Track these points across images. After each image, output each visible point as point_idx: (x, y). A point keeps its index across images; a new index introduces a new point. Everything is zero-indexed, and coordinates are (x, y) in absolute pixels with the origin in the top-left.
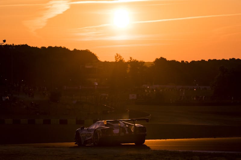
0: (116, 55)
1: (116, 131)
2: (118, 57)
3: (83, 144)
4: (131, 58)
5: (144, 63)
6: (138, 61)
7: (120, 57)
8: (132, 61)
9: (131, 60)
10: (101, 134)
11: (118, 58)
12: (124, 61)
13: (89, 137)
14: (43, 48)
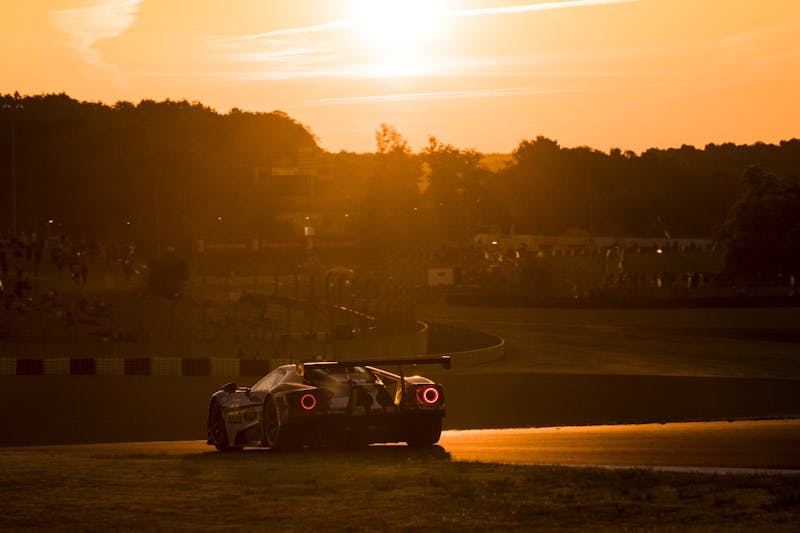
0: (381, 130)
2: (386, 138)
3: (232, 444)
4: (432, 140)
5: (478, 156)
6: (456, 152)
7: (395, 136)
8: (436, 149)
9: (432, 148)
11: (387, 141)
12: (409, 151)
14: (124, 106)
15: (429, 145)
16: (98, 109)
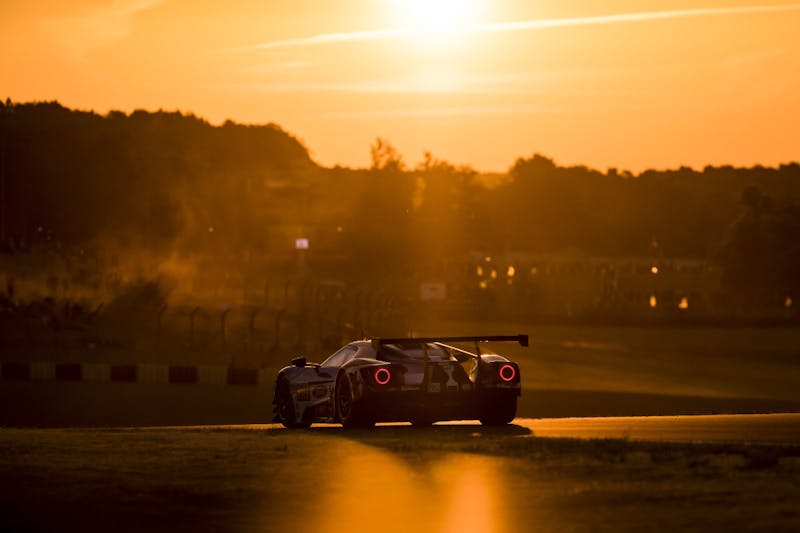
0: (376, 145)
1: (414, 378)
2: (381, 152)
3: (299, 421)
4: (428, 155)
5: (474, 173)
6: (451, 168)
7: (389, 150)
8: (431, 164)
9: (427, 164)
10: (360, 387)
11: (382, 156)
12: (403, 165)
13: (320, 396)
14: (117, 115)
15: (423, 159)
16: (90, 117)
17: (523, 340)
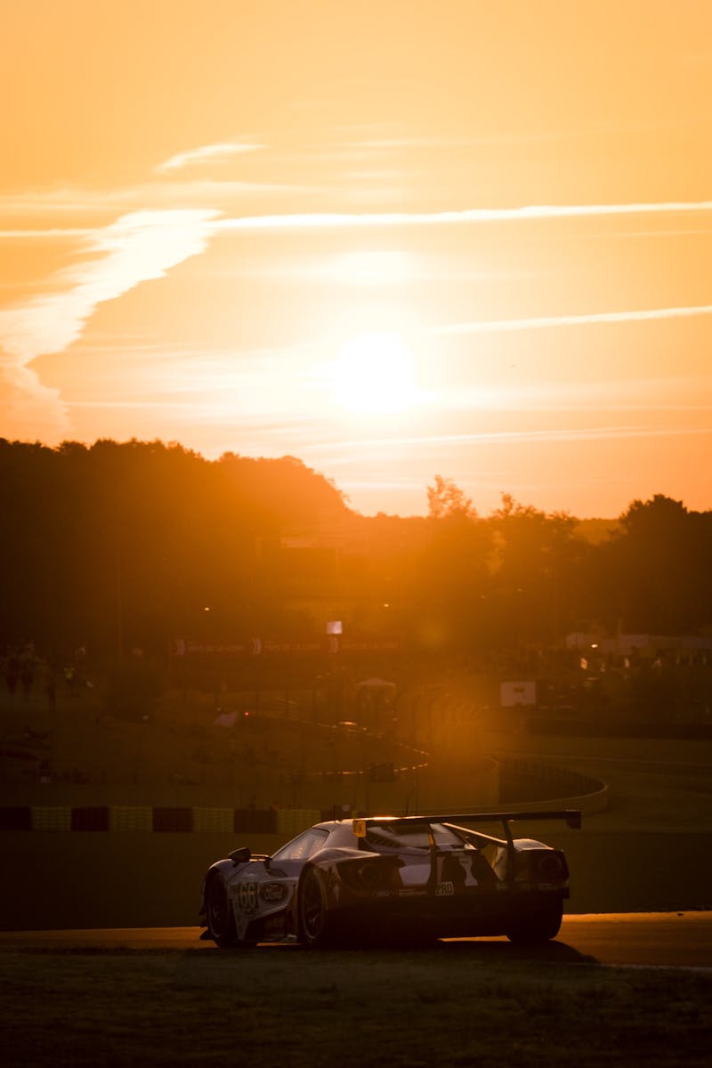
0: (434, 485)
1: (415, 874)
2: (442, 496)
3: (241, 936)
4: (507, 499)
5: (572, 522)
6: (541, 517)
7: (454, 493)
8: (512, 512)
9: (507, 511)
10: (337, 889)
11: (444, 501)
12: (474, 514)
13: (276, 901)
14: (72, 449)
15: (501, 507)
16: (36, 451)
17: (574, 819)
